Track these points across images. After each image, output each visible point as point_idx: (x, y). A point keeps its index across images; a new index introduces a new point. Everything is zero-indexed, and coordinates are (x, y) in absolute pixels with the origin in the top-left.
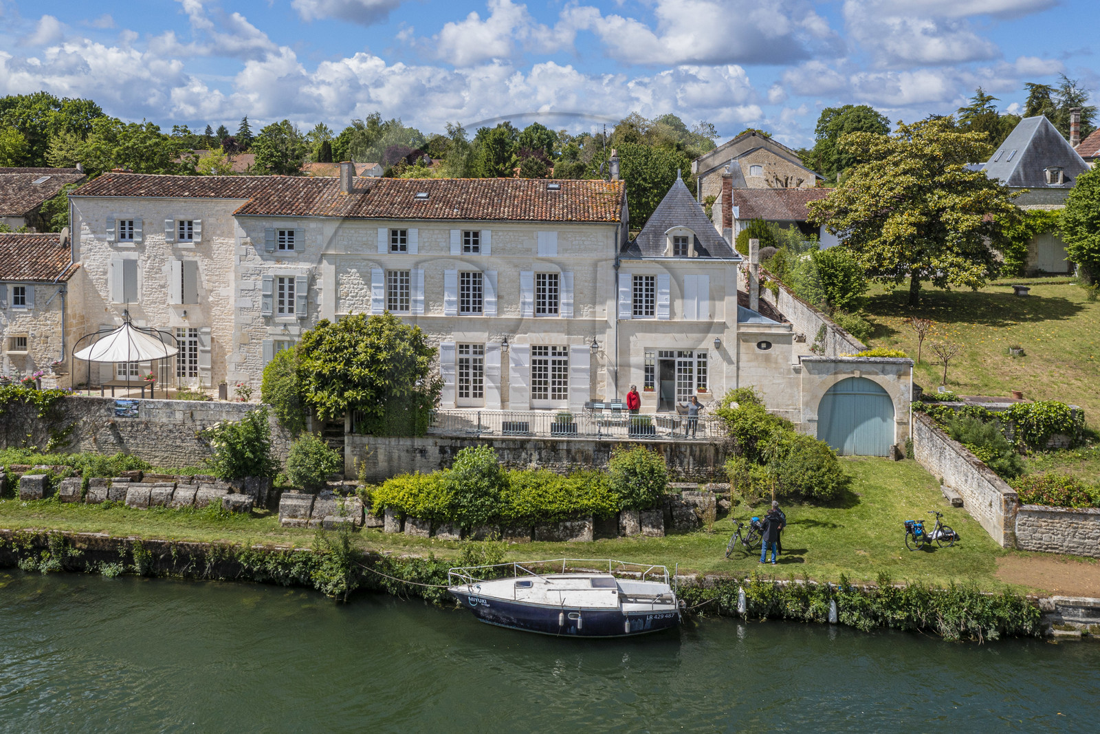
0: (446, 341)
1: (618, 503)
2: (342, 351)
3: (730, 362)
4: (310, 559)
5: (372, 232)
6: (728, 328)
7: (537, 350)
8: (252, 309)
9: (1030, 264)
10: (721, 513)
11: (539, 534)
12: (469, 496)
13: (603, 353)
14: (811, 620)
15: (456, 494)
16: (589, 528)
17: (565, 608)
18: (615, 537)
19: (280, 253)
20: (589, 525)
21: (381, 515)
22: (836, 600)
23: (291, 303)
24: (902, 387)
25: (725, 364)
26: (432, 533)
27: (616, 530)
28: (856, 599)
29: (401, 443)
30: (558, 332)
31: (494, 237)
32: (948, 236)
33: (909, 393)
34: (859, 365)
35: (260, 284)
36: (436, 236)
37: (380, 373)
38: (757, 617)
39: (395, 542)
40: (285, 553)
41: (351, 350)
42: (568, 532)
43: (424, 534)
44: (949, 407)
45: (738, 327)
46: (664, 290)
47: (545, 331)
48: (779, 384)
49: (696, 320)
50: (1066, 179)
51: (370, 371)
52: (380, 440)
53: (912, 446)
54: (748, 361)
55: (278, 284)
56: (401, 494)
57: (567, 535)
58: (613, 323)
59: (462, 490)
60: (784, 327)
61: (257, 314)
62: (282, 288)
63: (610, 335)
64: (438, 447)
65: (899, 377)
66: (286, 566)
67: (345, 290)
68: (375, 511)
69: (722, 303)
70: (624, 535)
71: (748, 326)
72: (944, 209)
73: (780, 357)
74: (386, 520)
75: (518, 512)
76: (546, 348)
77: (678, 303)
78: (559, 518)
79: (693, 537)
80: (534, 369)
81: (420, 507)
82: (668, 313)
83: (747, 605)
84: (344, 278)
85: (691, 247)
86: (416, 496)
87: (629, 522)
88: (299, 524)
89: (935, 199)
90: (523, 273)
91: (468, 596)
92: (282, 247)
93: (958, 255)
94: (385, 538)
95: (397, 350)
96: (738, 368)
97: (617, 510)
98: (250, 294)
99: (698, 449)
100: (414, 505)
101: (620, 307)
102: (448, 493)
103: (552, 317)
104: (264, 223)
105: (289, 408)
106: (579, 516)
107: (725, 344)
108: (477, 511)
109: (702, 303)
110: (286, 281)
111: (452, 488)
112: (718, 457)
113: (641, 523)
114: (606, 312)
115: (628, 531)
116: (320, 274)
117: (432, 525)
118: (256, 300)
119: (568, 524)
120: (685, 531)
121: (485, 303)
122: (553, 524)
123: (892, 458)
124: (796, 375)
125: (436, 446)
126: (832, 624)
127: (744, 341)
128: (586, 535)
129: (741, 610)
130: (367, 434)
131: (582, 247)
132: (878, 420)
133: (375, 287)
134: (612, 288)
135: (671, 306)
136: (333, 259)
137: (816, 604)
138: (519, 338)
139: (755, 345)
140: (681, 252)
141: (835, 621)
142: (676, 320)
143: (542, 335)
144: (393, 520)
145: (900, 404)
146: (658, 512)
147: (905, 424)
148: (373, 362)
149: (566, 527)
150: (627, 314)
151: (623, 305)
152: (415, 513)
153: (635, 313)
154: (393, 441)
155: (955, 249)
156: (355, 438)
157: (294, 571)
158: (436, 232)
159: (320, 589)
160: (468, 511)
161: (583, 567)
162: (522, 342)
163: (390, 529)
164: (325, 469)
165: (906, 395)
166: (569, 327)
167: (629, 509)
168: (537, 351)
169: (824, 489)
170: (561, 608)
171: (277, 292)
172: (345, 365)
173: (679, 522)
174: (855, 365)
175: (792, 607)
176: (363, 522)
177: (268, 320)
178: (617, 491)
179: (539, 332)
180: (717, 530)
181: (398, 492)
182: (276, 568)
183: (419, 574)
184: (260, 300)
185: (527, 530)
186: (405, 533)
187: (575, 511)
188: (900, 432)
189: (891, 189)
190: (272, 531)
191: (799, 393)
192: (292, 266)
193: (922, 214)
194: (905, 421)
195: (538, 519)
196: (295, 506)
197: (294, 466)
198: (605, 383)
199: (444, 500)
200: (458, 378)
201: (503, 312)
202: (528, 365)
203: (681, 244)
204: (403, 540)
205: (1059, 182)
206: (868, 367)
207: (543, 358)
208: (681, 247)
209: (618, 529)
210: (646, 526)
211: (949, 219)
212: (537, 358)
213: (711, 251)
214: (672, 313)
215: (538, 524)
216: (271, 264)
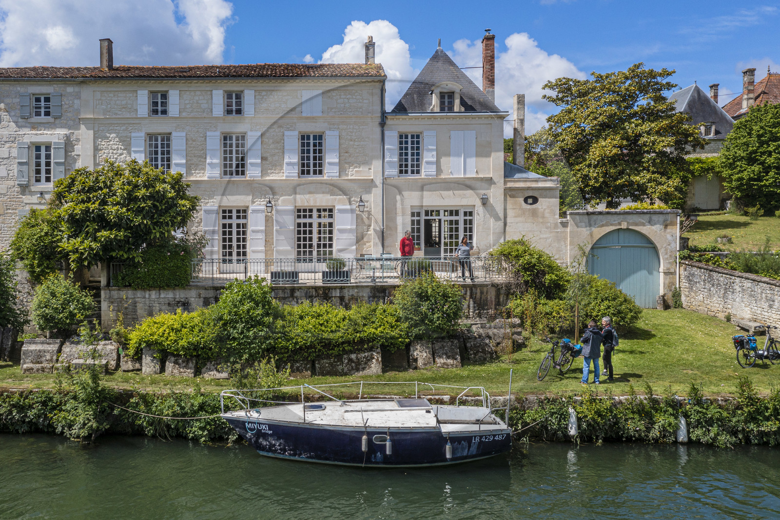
0: (208, 205)
1: (408, 332)
2: (96, 191)
3: (497, 218)
4: (51, 399)
5: (131, 95)
6: (495, 183)
7: (302, 212)
8: (7, 178)
9: (689, 203)
10: (518, 347)
11: (320, 368)
12: (240, 326)
13: (369, 213)
14: (656, 440)
15: (225, 325)
16: (377, 360)
17: (369, 430)
18: (405, 370)
19: (36, 119)
20: (377, 356)
21: (138, 357)
22: (686, 416)
23: (48, 172)
24: (669, 237)
25: (492, 220)
26: (198, 372)
27: (409, 363)
28: (713, 412)
29: (162, 296)
30: (323, 193)
31: (257, 97)
32: (643, 158)
33: (676, 242)
34: (626, 216)
35: (15, 152)
36: (197, 98)
37: (139, 211)
38: (590, 440)
39: (153, 382)
40: (21, 394)
41: (106, 191)
42: (353, 365)
43: (189, 373)
44: (716, 255)
45: (505, 183)
46: (430, 147)
47: (310, 193)
48: (546, 238)
49: (462, 176)
50: (717, 132)
51: (128, 210)
52: (139, 294)
53: (679, 295)
54: (515, 217)
55: (34, 153)
56: (161, 330)
57: (352, 369)
58: (379, 181)
59: (231, 321)
60: (551, 180)
61: (11, 183)
62: (38, 157)
63: (377, 192)
64: (202, 299)
65: (666, 226)
66: (21, 408)
67: (104, 156)
68: (131, 352)
69: (488, 159)
70: (416, 368)
71: (514, 181)
72: (640, 135)
73: (546, 211)
74: (144, 361)
75: (296, 343)
76: (311, 211)
77: (443, 160)
78: (344, 350)
79: (492, 367)
80: (299, 232)
81: (183, 343)
82: (435, 170)
83: (579, 427)
84: (103, 144)
85: (457, 102)
86: (178, 331)
87: (420, 354)
88: (43, 370)
89: (630, 128)
90: (286, 133)
91: (244, 422)
92: (38, 114)
93: (653, 173)
94: (143, 379)
95: (157, 189)
96: (505, 224)
97: (407, 340)
98: (5, 162)
99: (478, 291)
100: (175, 341)
101: (386, 165)
102: (215, 325)
103: (318, 178)
104: (19, 89)
105: (40, 259)
106: (366, 346)
107: (491, 200)
108: (250, 344)
109: (468, 160)
110: (43, 149)
111: (221, 319)
112: (499, 299)
113: (434, 354)
114: (373, 171)
115: (420, 363)
116: (78, 140)
117: (197, 363)
118: (11, 168)
119: (353, 356)
120: (482, 362)
121: (249, 165)
122: (336, 356)
123: (660, 308)
124: (563, 229)
125: (200, 297)
126: (682, 444)
127: (510, 196)
128: (375, 367)
129: (573, 432)
130: (126, 286)
131: (347, 105)
132: (643, 273)
133: (135, 152)
134: (378, 146)
135: (438, 163)
136: (90, 123)
137: (661, 420)
138: (284, 201)
139: (521, 200)
140: (446, 108)
141: (686, 440)
142: (443, 176)
143: (307, 196)
144: (152, 361)
145: (666, 254)
146: (452, 342)
147: (671, 273)
148: (130, 199)
149: (350, 360)
150: (393, 171)
151: (389, 162)
152: (177, 350)
153: (401, 172)
154: (154, 294)
155: (651, 169)
156: (113, 292)
157: (31, 414)
158: (198, 93)
159: (62, 433)
160: (239, 344)
161: (378, 394)
162: (285, 204)
163: (148, 370)
164: (75, 309)
165: (673, 245)
166: (336, 188)
167: (421, 339)
168: (302, 214)
169: (623, 318)
170: (364, 430)
171: (34, 161)
172: (99, 204)
173: (475, 354)
174: (622, 216)
175: (634, 426)
176: (118, 366)
177: (24, 189)
178: (407, 319)
179: (303, 194)
180: (517, 360)
181: (158, 328)
182: (10, 412)
183: (182, 408)
184: (15, 168)
185: (306, 365)
186: (166, 374)
187: (362, 341)
188: (667, 282)
189: (595, 118)
190: (10, 378)
191: (566, 246)
192: (49, 132)
193: (622, 139)
194: (672, 270)
195: (320, 350)
196: (40, 351)
197: (39, 307)
198: (372, 243)
199: (210, 333)
200: (221, 243)
201: (267, 174)
202: (292, 227)
203: (446, 100)
204: (163, 381)
205: (712, 135)
206: (636, 218)
207: (308, 221)
208: (446, 104)
209: (408, 362)
210: (440, 357)
211: (647, 142)
212: (302, 221)
213: (477, 107)
214: (439, 170)
215: (319, 357)
216: (26, 131)
